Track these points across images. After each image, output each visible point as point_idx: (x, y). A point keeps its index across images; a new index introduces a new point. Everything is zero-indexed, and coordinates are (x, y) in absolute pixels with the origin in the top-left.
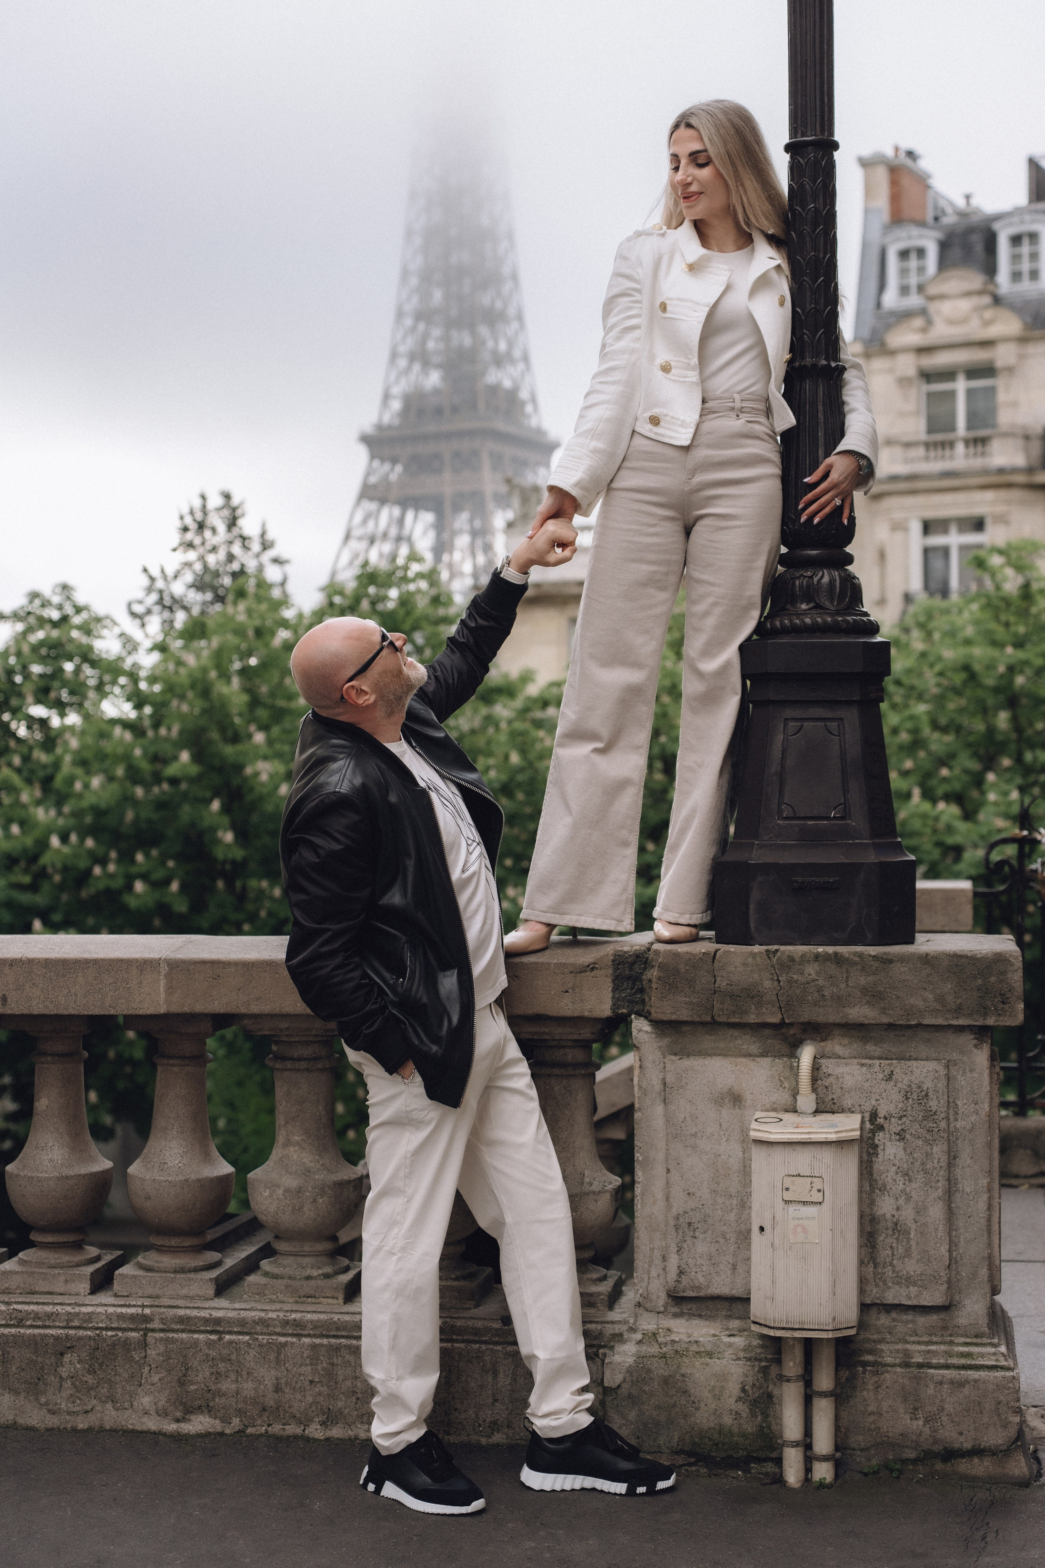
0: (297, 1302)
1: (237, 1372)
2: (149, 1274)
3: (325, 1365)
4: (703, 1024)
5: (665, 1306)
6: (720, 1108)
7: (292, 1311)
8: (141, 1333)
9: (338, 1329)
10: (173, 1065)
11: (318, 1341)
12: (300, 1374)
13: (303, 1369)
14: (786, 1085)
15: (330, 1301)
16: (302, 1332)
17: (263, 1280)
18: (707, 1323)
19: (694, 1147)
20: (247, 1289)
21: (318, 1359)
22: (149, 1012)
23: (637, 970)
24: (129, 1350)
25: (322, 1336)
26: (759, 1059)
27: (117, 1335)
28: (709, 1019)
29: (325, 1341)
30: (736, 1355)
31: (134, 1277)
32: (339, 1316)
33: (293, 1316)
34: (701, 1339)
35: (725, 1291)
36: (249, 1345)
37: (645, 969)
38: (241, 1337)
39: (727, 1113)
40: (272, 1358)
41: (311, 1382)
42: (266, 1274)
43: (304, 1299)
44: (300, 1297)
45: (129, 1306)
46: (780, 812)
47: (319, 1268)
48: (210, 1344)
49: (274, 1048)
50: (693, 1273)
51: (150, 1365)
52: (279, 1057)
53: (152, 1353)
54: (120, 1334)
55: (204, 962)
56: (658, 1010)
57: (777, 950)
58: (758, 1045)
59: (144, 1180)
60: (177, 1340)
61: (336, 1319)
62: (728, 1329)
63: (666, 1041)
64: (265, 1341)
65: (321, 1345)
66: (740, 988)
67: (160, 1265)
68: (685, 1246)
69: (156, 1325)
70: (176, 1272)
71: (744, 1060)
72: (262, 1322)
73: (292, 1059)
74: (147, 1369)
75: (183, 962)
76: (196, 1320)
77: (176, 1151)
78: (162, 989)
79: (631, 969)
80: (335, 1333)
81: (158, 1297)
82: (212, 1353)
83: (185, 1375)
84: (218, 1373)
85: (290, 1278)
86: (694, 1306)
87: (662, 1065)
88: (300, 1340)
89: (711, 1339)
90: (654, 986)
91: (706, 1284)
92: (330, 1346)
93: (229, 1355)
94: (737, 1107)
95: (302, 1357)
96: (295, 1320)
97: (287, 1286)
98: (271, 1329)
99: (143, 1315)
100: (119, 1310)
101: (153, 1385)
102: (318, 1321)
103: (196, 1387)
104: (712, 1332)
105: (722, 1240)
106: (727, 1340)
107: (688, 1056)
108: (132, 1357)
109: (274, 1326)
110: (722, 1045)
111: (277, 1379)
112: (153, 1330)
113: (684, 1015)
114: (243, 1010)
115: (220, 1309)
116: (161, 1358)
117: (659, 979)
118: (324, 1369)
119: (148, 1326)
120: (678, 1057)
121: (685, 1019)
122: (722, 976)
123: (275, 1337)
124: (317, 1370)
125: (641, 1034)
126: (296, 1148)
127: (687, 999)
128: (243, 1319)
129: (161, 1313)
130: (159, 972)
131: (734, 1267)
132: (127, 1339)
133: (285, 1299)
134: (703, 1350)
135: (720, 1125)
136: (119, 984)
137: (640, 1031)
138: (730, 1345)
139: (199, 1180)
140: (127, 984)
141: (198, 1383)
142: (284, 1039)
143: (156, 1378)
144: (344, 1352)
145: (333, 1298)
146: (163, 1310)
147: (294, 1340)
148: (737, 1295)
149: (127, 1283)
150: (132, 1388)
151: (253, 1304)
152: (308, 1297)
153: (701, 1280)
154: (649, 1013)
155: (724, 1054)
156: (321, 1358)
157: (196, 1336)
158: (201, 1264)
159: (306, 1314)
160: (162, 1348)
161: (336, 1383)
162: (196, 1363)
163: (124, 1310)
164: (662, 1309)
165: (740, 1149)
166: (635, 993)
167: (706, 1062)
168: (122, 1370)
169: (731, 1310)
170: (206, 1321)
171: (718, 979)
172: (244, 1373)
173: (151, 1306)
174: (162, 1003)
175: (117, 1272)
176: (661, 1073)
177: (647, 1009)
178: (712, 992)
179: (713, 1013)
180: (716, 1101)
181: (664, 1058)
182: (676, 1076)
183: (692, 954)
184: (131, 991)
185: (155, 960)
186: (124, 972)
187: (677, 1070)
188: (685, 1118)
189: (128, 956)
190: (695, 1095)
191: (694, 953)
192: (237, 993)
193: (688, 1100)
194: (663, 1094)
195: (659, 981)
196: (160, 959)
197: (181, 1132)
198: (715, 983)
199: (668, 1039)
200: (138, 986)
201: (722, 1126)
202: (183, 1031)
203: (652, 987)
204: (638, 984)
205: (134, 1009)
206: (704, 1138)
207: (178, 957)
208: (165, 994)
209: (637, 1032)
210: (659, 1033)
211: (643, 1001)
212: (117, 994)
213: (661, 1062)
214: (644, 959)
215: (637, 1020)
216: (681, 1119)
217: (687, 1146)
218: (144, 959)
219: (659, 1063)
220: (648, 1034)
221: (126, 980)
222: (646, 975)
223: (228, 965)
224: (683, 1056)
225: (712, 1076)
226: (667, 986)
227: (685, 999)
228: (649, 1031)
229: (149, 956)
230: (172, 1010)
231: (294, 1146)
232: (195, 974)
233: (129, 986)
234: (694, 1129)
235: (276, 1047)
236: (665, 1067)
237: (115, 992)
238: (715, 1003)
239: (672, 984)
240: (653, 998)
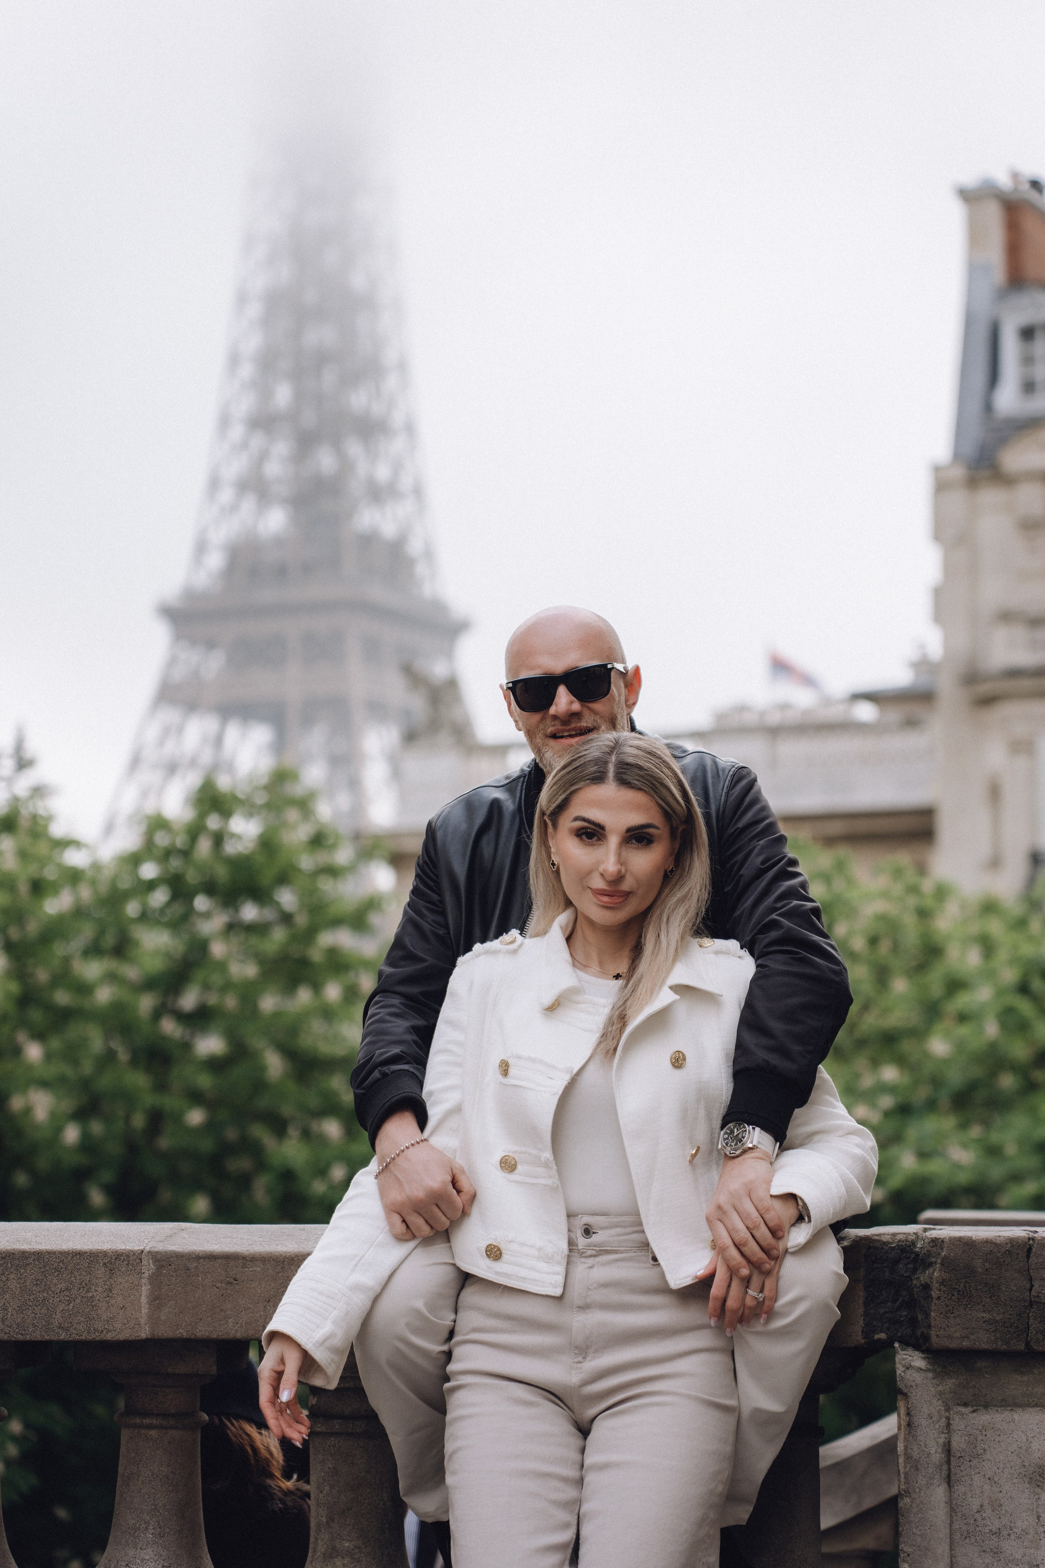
4: (1010, 1355)
6: (1038, 1490)
10: (150, 1427)
19: (996, 1552)
22: (122, 1337)
23: (902, 1272)
28: (1021, 1346)
37: (915, 1270)
52: (317, 1415)
55: (211, 1257)
56: (942, 1332)
63: (950, 1383)
73: (341, 1417)
75: (179, 1256)
78: (144, 1300)
79: (893, 1271)
87: (943, 1422)
90: (935, 1293)
107: (986, 1407)
110: (1040, 1390)
113: (983, 1340)
117: (943, 1283)
120: (970, 1409)
121: (985, 1346)
125: (909, 1372)
126: (346, 1561)
127: (986, 1315)
130: (140, 1273)
135: (1039, 1517)
136: (74, 1291)
137: (908, 1367)
140: (88, 1291)
154: (926, 1338)
166: (900, 1308)
167: (1016, 1417)
171: (1036, 1284)
174: (143, 1322)
176: (943, 1436)
177: (922, 1333)
178: (1027, 1304)
179: (1027, 1338)
180: (1031, 1478)
181: (948, 1410)
182: (967, 1438)
183: (995, 1244)
184: (94, 1304)
185: (134, 1254)
186: (84, 1273)
187: (968, 1428)
188: (981, 1506)
189: (91, 1248)
190: (998, 1469)
191: (998, 1242)
192: (265, 1307)
193: (987, 1477)
194: (945, 1467)
195: (942, 1287)
196: (142, 1252)
197: (160, 1534)
198: (1031, 1290)
199: (953, 1380)
200: (105, 1294)
201: (1041, 1519)
202: (170, 1370)
203: (931, 1297)
204: (904, 1293)
205: (98, 1331)
206: (1012, 1537)
207: (171, 1249)
208: (149, 1308)
209: (904, 1369)
210: (938, 1370)
211: (913, 1322)
212: (71, 1307)
213: (944, 1419)
214: (913, 1256)
215: (902, 1350)
216: (975, 1508)
217: (984, 1551)
218: (116, 1251)
219: (939, 1421)
220: (924, 1375)
221: (86, 1284)
222: (918, 1279)
223: (251, 1261)
224: (978, 1406)
225: (1024, 1438)
226: (956, 1294)
227: (984, 1315)
228: (923, 1367)
229: (124, 1248)
230: (160, 1334)
231: (343, 1558)
232: (198, 1276)
233: (90, 1294)
234: (997, 1524)
235: (316, 1399)
236: (948, 1425)
237: (68, 1305)
238: (1031, 1321)
239: (963, 1292)
240: (932, 1314)
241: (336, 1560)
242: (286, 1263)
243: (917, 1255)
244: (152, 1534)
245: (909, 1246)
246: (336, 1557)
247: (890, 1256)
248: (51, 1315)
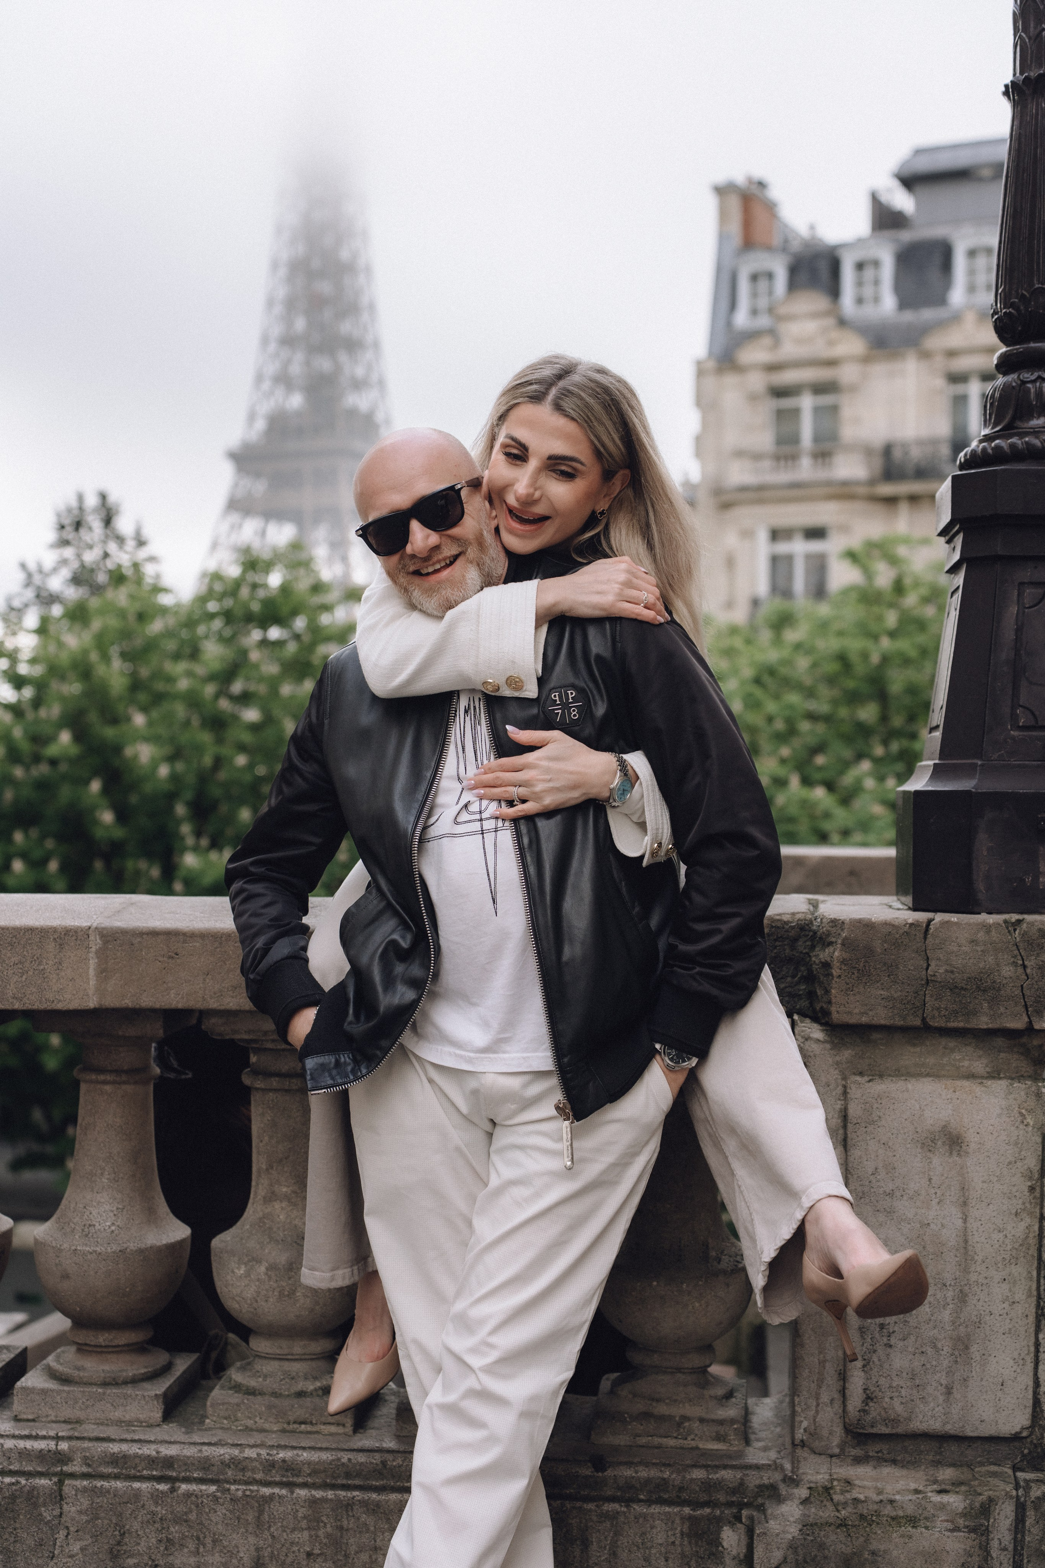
0: (284, 1431)
1: (198, 1538)
2: (66, 1388)
3: (329, 1529)
4: (904, 1030)
5: (842, 1446)
6: (929, 1154)
7: (280, 1447)
8: (55, 1479)
9: (348, 1475)
10: (105, 1082)
11: (318, 1494)
12: (292, 1543)
13: (296, 1536)
14: (1030, 1120)
15: (333, 1429)
16: (295, 1479)
17: (235, 1398)
18: (904, 1472)
19: (890, 1212)
20: (210, 1410)
21: (319, 1521)
22: (71, 1006)
23: (801, 949)
24: (35, 1506)
25: (325, 1486)
26: (989, 1082)
27: (18, 1482)
28: (918, 1022)
29: (330, 1494)
30: (952, 1522)
31: (44, 1392)
32: (350, 1455)
33: (282, 1455)
34: (898, 1497)
35: (935, 1425)
36: (216, 1499)
37: (813, 947)
38: (204, 1487)
39: (939, 1162)
40: (250, 1518)
41: (309, 1554)
42: (237, 1388)
43: (296, 1426)
44: (289, 1423)
45: (37, 1437)
46: (1014, 717)
47: (315, 1378)
48: (157, 1497)
49: (253, 1059)
50: (887, 1400)
51: (67, 1528)
52: (257, 1072)
53: (70, 1509)
54: (23, 1482)
55: (154, 933)
56: (842, 1009)
57: (1019, 922)
58: (985, 1061)
59: (60, 1250)
60: (108, 1491)
61: (344, 1460)
62: (935, 1482)
63: (847, 1054)
64: (240, 1493)
65: (324, 1500)
66: (966, 976)
67: (82, 1374)
68: (875, 1359)
69: (76, 1467)
70: (105, 1384)
71: (966, 1083)
72: (235, 1463)
73: (279, 1075)
74: (62, 1534)
75: (124, 932)
76: (137, 1461)
77: (107, 1207)
78: (92, 972)
79: (793, 948)
80: (344, 1482)
81: (78, 1422)
82: (161, 1511)
83: (119, 1543)
84: (168, 1540)
85: (275, 1394)
86: (885, 1447)
87: (840, 1089)
88: (292, 1493)
89: (914, 1497)
90: (835, 972)
91: (905, 1415)
92: (338, 1502)
93: (186, 1513)
94: (955, 1153)
95: (295, 1517)
96: (284, 1461)
97: (270, 1407)
98: (249, 1474)
99: (58, 1453)
100: (22, 1444)
101: (71, 1556)
102: (319, 1463)
103: (136, 1561)
104: (913, 1486)
105: (929, 1350)
106: (937, 1498)
107: (881, 1076)
108: (41, 1515)
109: (253, 1470)
110: (931, 1060)
111: (258, 1550)
112: (72, 1476)
113: (881, 1016)
114: (213, 1004)
115: (170, 1443)
116: (85, 1518)
117: (843, 962)
118: (328, 1536)
119: (65, 1468)
120: (866, 1078)
121: (883, 1022)
122: (939, 959)
123: (255, 1488)
124: (317, 1536)
125: (808, 1043)
126: (284, 1204)
127: (884, 993)
128: (207, 1459)
129: (84, 1449)
130: (88, 947)
131: (949, 1391)
132: (34, 1488)
133: (267, 1426)
134: (901, 1513)
135: (930, 1180)
136: (27, 964)
137: (807, 1039)
138: (942, 1507)
139: (141, 1251)
140: (40, 964)
141: (140, 1554)
142: (270, 1045)
143: (76, 1547)
144: (358, 1511)
145: (338, 1424)
146: (86, 1444)
147: (284, 1492)
148: (952, 1432)
149: (33, 1401)
150: (40, 1561)
151: (219, 1435)
152: (301, 1423)
153: (899, 1409)
154: (826, 1013)
155: (935, 1075)
156: (324, 1519)
157: (136, 1485)
158: (143, 1371)
159: (300, 1452)
160: (85, 1503)
161: (346, 1556)
162: (136, 1526)
163: (28, 1444)
164: (837, 1451)
165: (960, 1215)
166: (798, 983)
167: (910, 1086)
168: (25, 1535)
169: (941, 1453)
170: (152, 1461)
171: (933, 964)
172: (208, 1541)
173: (70, 1438)
174: (91, 992)
175: (19, 1384)
176: (839, 1102)
177: (822, 1008)
178: (923, 982)
179: (923, 1014)
180: (923, 1144)
181: (845, 1078)
182: (863, 1106)
183: (893, 925)
184: (45, 976)
185: (82, 930)
186: (36, 948)
187: (864, 1098)
188: (876, 1169)
189: (42, 924)
190: (892, 1134)
191: (896, 924)
192: (204, 980)
193: (882, 1142)
194: (841, 1131)
195: (843, 967)
196: (90, 928)
197: (114, 1179)
198: (927, 969)
199: (850, 1051)
200: (55, 967)
201: (933, 1181)
202: (120, 1033)
203: (832, 975)
204: (803, 968)
205: (49, 1001)
206: (905, 1198)
207: (116, 925)
208: (97, 980)
209: (803, 1040)
210: (836, 1042)
211: (811, 995)
212: (24, 979)
213: (840, 1087)
214: (811, 933)
215: (802, 1022)
216: (870, 1171)
217: (878, 1211)
218: (66, 928)
219: (836, 1089)
220: (822, 1046)
221: (38, 958)
222: (817, 955)
223: (191, 937)
224: (873, 1076)
225: (917, 1107)
226: (856, 972)
227: (882, 992)
228: (822, 1039)
229: (73, 924)
230: (107, 1004)
231: (281, 1201)
232: (141, 950)
233: (42, 967)
234: (891, 1186)
235: (256, 1057)
236: (845, 1093)
237: (21, 977)
238: (927, 999)
239: (863, 971)
240: (833, 991)
241: (275, 1203)
242: (223, 939)
243: (815, 933)
244: (108, 1179)
245: (808, 925)
246: (275, 1200)
247: (790, 934)
248: (6, 986)
